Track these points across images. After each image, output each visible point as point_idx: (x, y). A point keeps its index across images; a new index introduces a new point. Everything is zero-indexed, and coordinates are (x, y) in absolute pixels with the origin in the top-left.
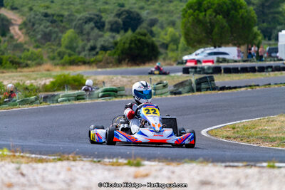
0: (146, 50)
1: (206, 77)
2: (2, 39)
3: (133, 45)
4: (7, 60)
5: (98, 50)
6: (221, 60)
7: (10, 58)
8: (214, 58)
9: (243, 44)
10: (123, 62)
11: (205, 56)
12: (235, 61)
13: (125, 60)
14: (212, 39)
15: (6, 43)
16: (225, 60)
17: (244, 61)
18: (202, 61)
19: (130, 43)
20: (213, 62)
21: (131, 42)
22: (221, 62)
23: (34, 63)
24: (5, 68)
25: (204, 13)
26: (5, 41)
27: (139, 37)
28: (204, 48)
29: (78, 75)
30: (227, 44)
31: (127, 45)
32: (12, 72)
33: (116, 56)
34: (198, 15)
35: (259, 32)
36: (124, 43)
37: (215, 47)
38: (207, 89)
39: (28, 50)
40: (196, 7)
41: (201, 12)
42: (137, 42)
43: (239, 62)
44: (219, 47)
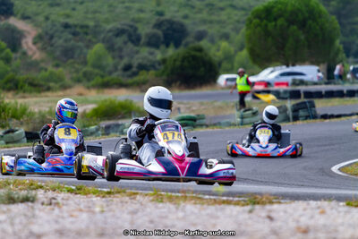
0: (202, 69)
1: (305, 103)
2: (13, 55)
3: (186, 64)
4: (25, 82)
5: (134, 69)
6: (297, 82)
7: (28, 79)
8: (289, 79)
9: (324, 62)
10: (173, 85)
11: (277, 77)
12: (315, 84)
13: (176, 82)
14: (284, 55)
15: (18, 61)
16: (302, 83)
17: (326, 84)
18: (272, 83)
19: (183, 61)
20: (287, 84)
21: (184, 59)
22: (298, 85)
23: (57, 86)
24: (24, 92)
25: (273, 23)
26: (16, 59)
27: (193, 53)
28: (274, 66)
29: (126, 100)
30: (302, 61)
31: (178, 63)
32: (36, 97)
33: (164, 77)
34: (266, 26)
35: (341, 47)
36: (175, 60)
37: (288, 66)
38: (307, 118)
39: (46, 70)
40: (263, 16)
41: (270, 21)
42: (191, 59)
43: (320, 84)
44: (293, 65)
